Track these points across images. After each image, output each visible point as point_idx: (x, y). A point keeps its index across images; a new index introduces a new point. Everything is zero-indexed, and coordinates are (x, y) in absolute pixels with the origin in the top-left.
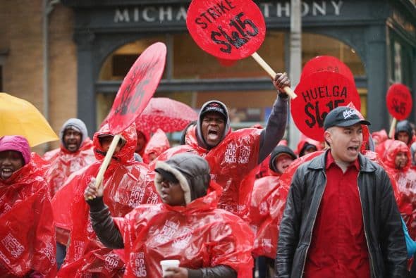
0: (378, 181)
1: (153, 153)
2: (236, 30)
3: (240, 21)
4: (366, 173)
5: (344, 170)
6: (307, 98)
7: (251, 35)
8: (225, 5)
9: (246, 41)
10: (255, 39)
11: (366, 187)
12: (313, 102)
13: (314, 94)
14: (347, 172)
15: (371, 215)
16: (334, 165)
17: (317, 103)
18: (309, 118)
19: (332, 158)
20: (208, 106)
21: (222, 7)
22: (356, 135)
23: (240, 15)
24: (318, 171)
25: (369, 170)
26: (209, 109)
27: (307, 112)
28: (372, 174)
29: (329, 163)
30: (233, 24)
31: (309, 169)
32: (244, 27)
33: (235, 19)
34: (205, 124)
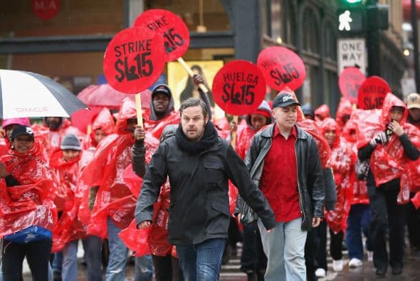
0: (309, 145)
1: (100, 129)
2: (167, 40)
3: (170, 34)
4: (301, 139)
5: (286, 138)
6: (227, 80)
7: (179, 45)
8: (161, 22)
9: (174, 49)
10: (182, 48)
11: (300, 149)
12: (231, 83)
13: (233, 77)
14: (288, 139)
15: (303, 163)
16: (280, 135)
17: (234, 84)
18: (225, 95)
19: (278, 129)
20: (157, 88)
21: (159, 23)
22: (291, 112)
23: (172, 30)
24: (267, 138)
25: (303, 138)
26: (158, 90)
27: (225, 90)
28: (305, 140)
29: (276, 134)
30: (166, 36)
31: (262, 137)
32: (174, 39)
33: (167, 33)
34: (155, 102)
